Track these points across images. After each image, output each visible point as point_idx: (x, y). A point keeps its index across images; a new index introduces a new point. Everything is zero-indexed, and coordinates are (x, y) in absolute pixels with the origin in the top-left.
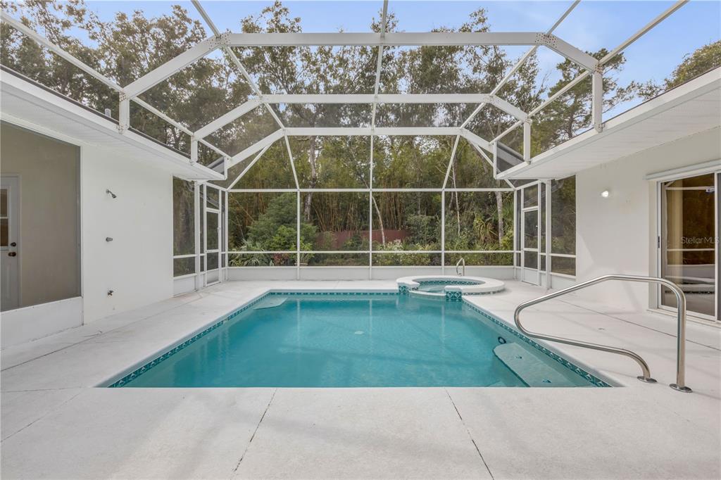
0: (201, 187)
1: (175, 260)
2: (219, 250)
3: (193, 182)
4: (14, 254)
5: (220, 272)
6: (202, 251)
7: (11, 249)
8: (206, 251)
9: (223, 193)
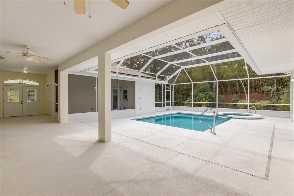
0: (164, 85)
1: (156, 103)
2: (170, 101)
3: (161, 84)
4: (127, 101)
5: (170, 107)
6: (164, 101)
7: (127, 100)
8: (166, 101)
9: (172, 86)
